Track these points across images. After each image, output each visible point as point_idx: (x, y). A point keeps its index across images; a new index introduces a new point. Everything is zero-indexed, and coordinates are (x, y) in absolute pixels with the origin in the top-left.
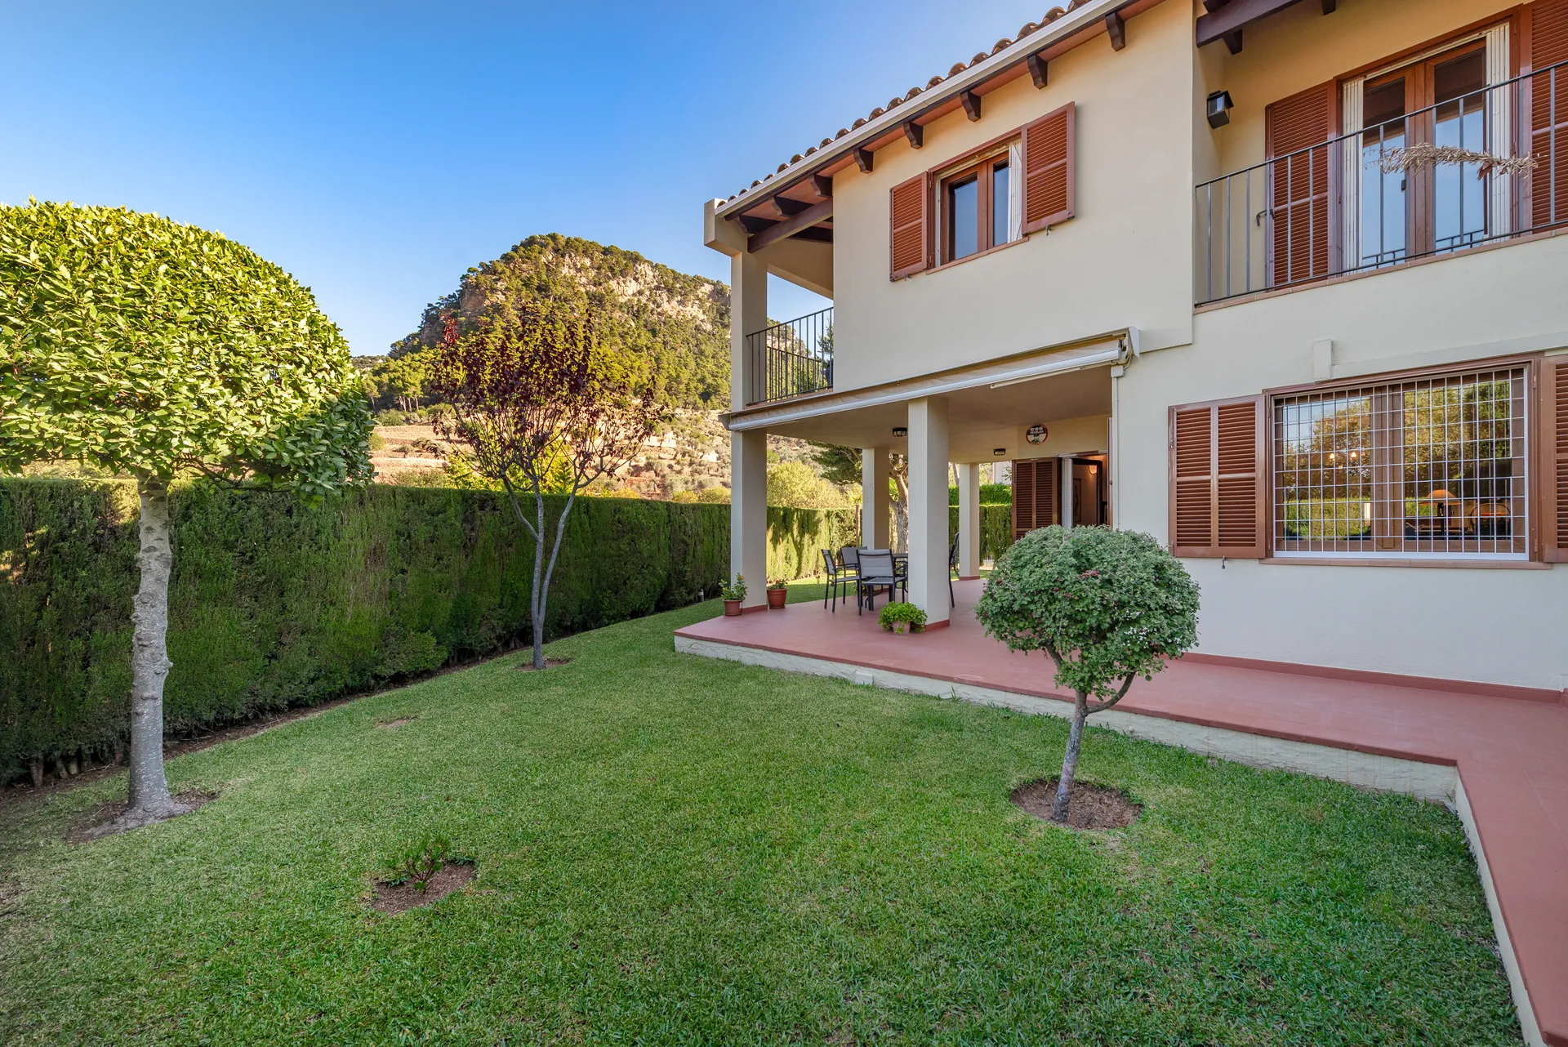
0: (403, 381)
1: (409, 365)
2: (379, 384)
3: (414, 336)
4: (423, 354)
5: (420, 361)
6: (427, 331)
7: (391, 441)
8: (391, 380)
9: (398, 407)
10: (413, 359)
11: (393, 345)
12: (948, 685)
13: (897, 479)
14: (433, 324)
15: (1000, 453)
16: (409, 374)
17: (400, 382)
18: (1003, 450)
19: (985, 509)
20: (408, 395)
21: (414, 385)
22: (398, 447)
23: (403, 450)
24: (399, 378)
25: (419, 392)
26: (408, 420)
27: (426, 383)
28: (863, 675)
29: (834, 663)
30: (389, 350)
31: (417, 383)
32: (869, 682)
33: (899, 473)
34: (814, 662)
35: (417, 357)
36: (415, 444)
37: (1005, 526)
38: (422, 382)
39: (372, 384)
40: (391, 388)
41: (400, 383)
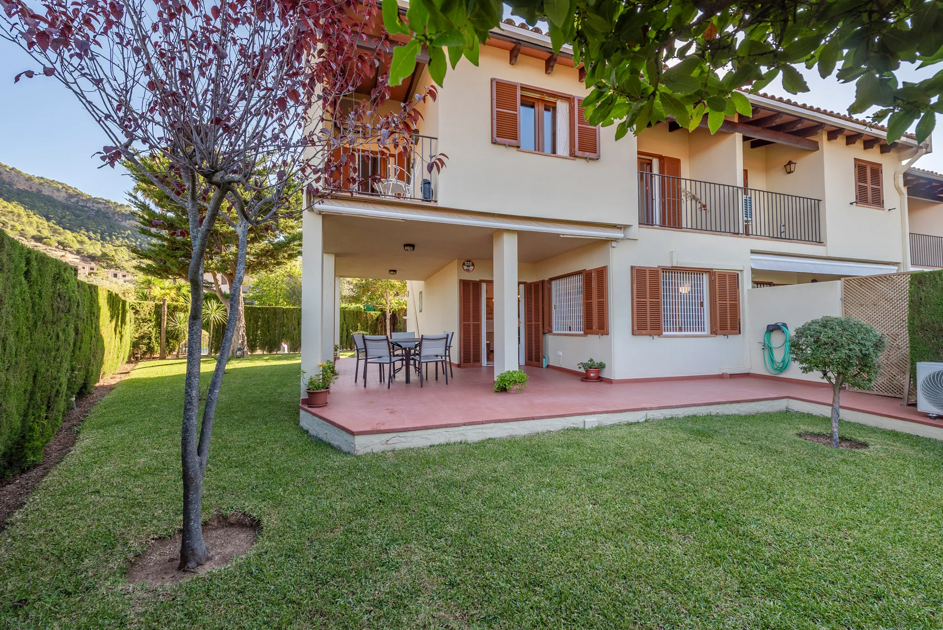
12: (644, 413)
28: (591, 421)
29: (567, 418)
32: (595, 425)
34: (549, 421)
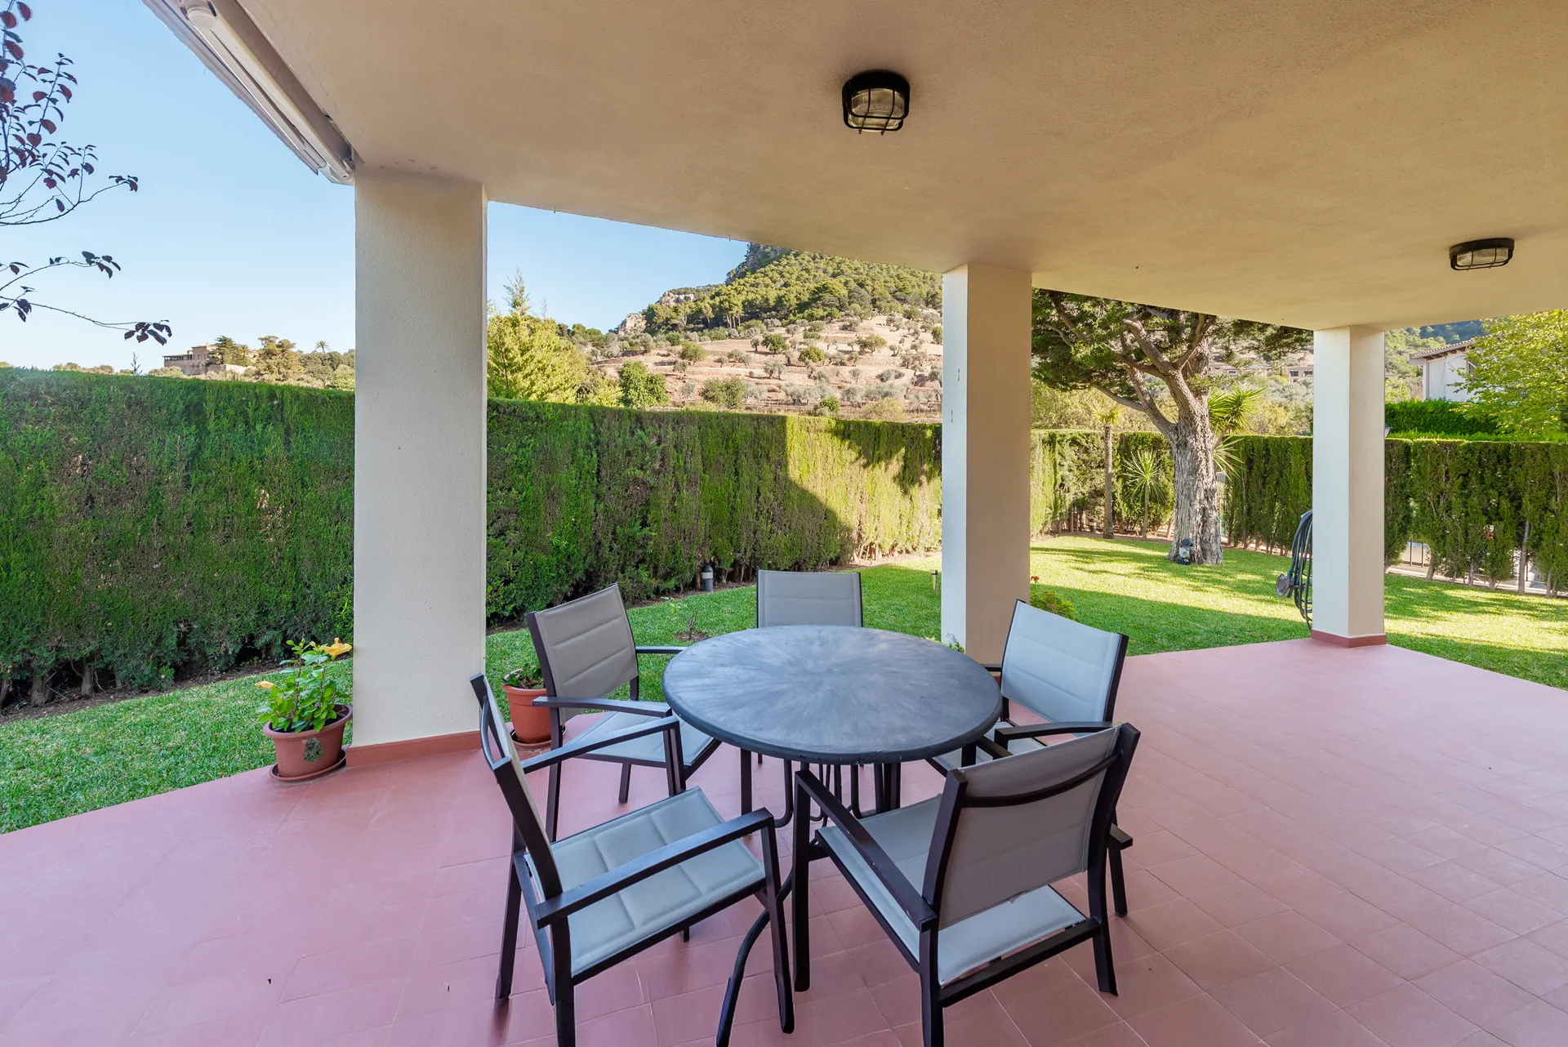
0: (729, 302)
1: (736, 289)
2: (713, 306)
3: (743, 264)
4: (746, 279)
5: (744, 285)
6: (751, 259)
7: (714, 353)
8: (721, 302)
9: (726, 325)
10: (739, 284)
11: (729, 274)
13: (1170, 380)
14: (755, 252)
15: (1486, 257)
16: (734, 296)
17: (727, 303)
18: (1503, 244)
19: (1407, 447)
20: (732, 314)
21: (737, 305)
22: (717, 357)
23: (719, 361)
24: (726, 300)
25: (740, 311)
26: (730, 335)
27: (746, 304)
30: (726, 277)
31: (740, 303)
33: (1175, 366)
35: (742, 281)
36: (730, 356)
37: (1464, 486)
38: (743, 303)
39: (708, 306)
40: (720, 308)
41: (726, 305)
